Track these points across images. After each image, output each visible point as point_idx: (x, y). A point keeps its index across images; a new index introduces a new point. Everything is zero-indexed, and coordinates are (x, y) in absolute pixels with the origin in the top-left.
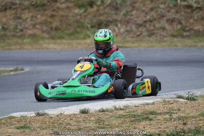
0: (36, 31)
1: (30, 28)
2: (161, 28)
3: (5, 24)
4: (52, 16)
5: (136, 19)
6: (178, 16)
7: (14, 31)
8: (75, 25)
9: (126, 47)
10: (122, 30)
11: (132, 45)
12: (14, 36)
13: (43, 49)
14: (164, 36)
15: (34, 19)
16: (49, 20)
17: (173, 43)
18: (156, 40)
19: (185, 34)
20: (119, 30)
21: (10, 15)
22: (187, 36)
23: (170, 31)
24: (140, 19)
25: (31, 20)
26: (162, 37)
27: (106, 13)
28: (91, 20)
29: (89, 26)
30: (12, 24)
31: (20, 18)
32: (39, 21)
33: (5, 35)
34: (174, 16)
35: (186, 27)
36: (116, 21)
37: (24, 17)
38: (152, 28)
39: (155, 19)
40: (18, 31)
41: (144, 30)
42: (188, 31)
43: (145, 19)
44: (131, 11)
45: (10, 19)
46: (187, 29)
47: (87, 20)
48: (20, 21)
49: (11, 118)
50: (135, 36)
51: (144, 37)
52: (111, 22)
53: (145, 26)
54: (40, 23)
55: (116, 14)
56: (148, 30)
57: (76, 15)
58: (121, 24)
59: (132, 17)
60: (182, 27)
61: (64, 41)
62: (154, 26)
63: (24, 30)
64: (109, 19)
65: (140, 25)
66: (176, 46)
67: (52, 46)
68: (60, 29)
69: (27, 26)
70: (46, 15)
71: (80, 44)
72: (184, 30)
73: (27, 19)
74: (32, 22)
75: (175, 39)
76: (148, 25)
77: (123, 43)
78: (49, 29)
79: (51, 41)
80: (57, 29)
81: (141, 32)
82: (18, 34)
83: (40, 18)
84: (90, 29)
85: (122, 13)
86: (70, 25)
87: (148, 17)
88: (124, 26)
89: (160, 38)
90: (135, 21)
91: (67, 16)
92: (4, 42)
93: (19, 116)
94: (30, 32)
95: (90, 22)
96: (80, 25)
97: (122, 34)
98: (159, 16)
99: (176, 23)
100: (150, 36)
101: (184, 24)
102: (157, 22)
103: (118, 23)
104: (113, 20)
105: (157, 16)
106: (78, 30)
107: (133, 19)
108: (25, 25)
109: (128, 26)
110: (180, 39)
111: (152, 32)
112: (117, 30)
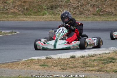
0: (15, 10)
1: (12, 8)
2: (87, 10)
4: (25, 2)
5: (72, 5)
6: (97, 3)
7: (2, 10)
12: (2, 13)
13: (20, 21)
14: (89, 15)
15: (14, 3)
16: (23, 4)
17: (94, 18)
18: (84, 17)
19: (101, 14)
22: (102, 14)
23: (92, 12)
24: (75, 5)
25: (12, 4)
26: (87, 15)
27: (55, 1)
29: (46, 8)
30: (2, 6)
32: (17, 5)
34: (94, 3)
35: (101, 9)
36: (62, 5)
37: (8, 2)
38: (82, 10)
39: (83, 5)
40: (5, 10)
42: (102, 12)
43: (78, 5)
46: (102, 11)
47: (45, 5)
48: (6, 4)
49: (32, 60)
50: (72, 14)
51: (77, 15)
53: (78, 9)
55: (62, 2)
56: (79, 11)
57: (39, 1)
58: (64, 7)
59: (70, 4)
60: (99, 10)
61: (31, 16)
62: (83, 9)
63: (9, 9)
64: (57, 4)
65: (75, 8)
66: (96, 20)
67: (25, 19)
68: (29, 9)
69: (10, 7)
70: (21, 1)
71: (41, 18)
73: (10, 3)
75: (95, 17)
76: (79, 8)
78: (22, 9)
79: (24, 16)
80: (27, 9)
81: (76, 12)
82: (5, 12)
83: (18, 3)
84: (47, 10)
85: (65, 1)
86: (35, 7)
87: (80, 4)
90: (73, 6)
91: (33, 2)
93: (37, 59)
94: (12, 11)
95: (46, 6)
96: (40, 7)
99: (96, 7)
100: (81, 14)
101: (101, 8)
102: (85, 6)
103: (63, 6)
104: (60, 5)
105: (85, 3)
106: (40, 10)
107: (71, 4)
108: (8, 7)
109: (68, 9)
110: (98, 16)
111: (82, 12)
112: (62, 11)
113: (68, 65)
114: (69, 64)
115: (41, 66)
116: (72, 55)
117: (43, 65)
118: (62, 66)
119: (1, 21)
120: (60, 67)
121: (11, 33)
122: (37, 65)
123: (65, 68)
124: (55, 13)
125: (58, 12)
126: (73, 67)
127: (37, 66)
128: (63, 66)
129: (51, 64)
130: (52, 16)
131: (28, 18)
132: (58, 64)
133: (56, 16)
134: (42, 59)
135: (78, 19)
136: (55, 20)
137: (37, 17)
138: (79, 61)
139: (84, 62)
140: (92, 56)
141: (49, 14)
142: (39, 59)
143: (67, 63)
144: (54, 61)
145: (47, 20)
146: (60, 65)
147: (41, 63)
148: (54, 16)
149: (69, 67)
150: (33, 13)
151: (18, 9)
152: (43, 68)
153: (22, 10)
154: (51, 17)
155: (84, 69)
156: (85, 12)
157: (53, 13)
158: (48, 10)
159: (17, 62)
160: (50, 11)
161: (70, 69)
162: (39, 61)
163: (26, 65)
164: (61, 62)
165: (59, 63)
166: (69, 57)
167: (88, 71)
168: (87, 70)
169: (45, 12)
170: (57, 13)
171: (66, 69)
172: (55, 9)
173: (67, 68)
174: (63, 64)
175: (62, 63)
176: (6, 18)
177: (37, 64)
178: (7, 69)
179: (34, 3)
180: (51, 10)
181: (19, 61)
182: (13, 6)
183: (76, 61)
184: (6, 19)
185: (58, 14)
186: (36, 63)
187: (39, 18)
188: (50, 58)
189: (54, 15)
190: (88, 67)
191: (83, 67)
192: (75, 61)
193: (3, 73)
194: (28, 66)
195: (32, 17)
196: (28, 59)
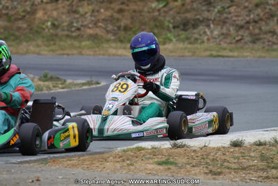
0: (98, 31)
1: (90, 26)
2: (270, 32)
3: (56, 20)
4: (121, 11)
5: (234, 18)
7: (68, 30)
8: (152, 23)
9: (223, 57)
10: (216, 33)
11: (231, 54)
12: (68, 36)
13: (109, 55)
14: (274, 43)
15: (96, 14)
16: (116, 15)
18: (263, 48)
20: (212, 32)
21: (64, 7)
24: (240, 18)
25: (91, 16)
26: (270, 43)
27: (194, 9)
28: (174, 18)
29: (171, 26)
30: (66, 19)
31: (76, 12)
32: (103, 17)
33: (56, 35)
36: (208, 20)
37: (81, 10)
38: (257, 31)
39: (261, 20)
40: (73, 29)
41: (246, 33)
43: (248, 19)
44: (229, 7)
45: (63, 13)
47: (168, 19)
48: (77, 16)
49: (140, 149)
50: (234, 41)
51: (246, 43)
52: (202, 21)
53: (248, 28)
54: (104, 20)
55: (208, 11)
56: (251, 34)
57: (154, 10)
58: (213, 24)
59: (229, 16)
62: (260, 29)
63: (82, 28)
64: (198, 17)
65: (241, 27)
68: (131, 29)
69: (86, 23)
70: (113, 9)
73: (86, 13)
74: (93, 18)
76: (251, 28)
77: (218, 51)
78: (115, 28)
79: (119, 44)
80: (126, 29)
81: (242, 36)
82: (74, 34)
83: (104, 13)
84: (172, 30)
85: (216, 10)
86: (145, 24)
87: (252, 16)
88: (219, 27)
89: (268, 45)
90: (235, 21)
91: (140, 12)
92: (55, 44)
93: (150, 148)
94: (90, 31)
95: (172, 21)
96: (158, 24)
97: (215, 38)
98: (267, 15)
100: (254, 42)
102: (264, 23)
103: (211, 22)
104: (204, 18)
105: (264, 15)
107: (232, 18)
108: (82, 22)
109: (225, 28)
111: (257, 37)
112: (208, 33)
113: (226, 164)
114: (228, 162)
115: (160, 164)
116: (235, 140)
117: (166, 163)
118: (209, 165)
119: (65, 56)
120: (207, 168)
121: (89, 83)
122: (151, 161)
123: (219, 170)
124: (193, 39)
125: (201, 35)
126: (238, 169)
127: (150, 164)
128: (214, 166)
129: (184, 160)
130: (186, 45)
132: (202, 161)
133: (196, 45)
134: (163, 147)
135: (248, 54)
136: (193, 55)
138: (252, 154)
139: (263, 158)
141: (177, 40)
142: (155, 148)
143: (223, 157)
144: (193, 154)
145: (174, 54)
146: (207, 163)
147: (160, 156)
148: (189, 46)
149: (228, 168)
151: (104, 29)
152: (166, 170)
153: (114, 30)
154: (182, 48)
155: (265, 175)
156: (265, 36)
157: (187, 38)
158: (176, 30)
159: (103, 153)
160: (182, 34)
161: (230, 173)
162: (155, 152)
163: (124, 161)
164: (207, 155)
165: (203, 159)
166: (227, 144)
167: (274, 178)
168: (270, 176)
169: (169, 35)
170: (196, 39)
171: (220, 174)
172: (191, 29)
173: (224, 170)
174: (213, 159)
175: (211, 157)
176: (76, 48)
177: (151, 158)
178: (80, 169)
179: (143, 14)
180: (183, 32)
181: (107, 152)
182: (92, 21)
183: (244, 153)
184: (75, 52)
185: (199, 41)
186: (148, 156)
188: (182, 146)
189: (190, 43)
190: (273, 168)
191: (263, 170)
192: (241, 153)
193: (69, 179)
194: (128, 165)
196: (129, 147)
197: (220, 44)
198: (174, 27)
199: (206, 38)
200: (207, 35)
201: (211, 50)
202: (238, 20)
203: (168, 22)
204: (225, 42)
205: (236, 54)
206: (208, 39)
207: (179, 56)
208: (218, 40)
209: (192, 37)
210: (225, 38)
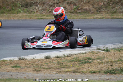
5: (48, 2)
6: (74, 0)
8: (12, 5)
9: (43, 19)
10: (40, 8)
11: (47, 18)
17: (71, 16)
19: (78, 11)
20: (38, 8)
22: (80, 12)
23: (69, 10)
24: (51, 2)
28: (21, 2)
29: (20, 6)
34: (71, 0)
35: (79, 7)
36: (37, 3)
39: (60, 2)
42: (80, 10)
43: (54, 2)
46: (79, 8)
47: (19, 3)
49: (4, 61)
50: (48, 12)
52: (34, 4)
58: (39, 5)
60: (76, 7)
61: (5, 14)
64: (32, 2)
65: (52, 6)
66: (73, 18)
68: (2, 7)
71: (15, 16)
72: (78, 9)
75: (73, 15)
76: (55, 6)
77: (41, 17)
81: (52, 10)
84: (21, 7)
86: (8, 5)
87: (56, 1)
88: (42, 6)
90: (48, 3)
93: (9, 60)
95: (21, 4)
96: (14, 5)
99: (73, 4)
101: (78, 5)
102: (61, 4)
103: (38, 4)
104: (35, 2)
106: (14, 8)
107: (47, 2)
109: (44, 6)
110: (75, 14)
112: (37, 9)
114: (43, 65)
115: (13, 67)
116: (46, 56)
117: (16, 67)
118: (35, 67)
120: (34, 68)
122: (9, 66)
123: (39, 69)
124: (30, 11)
125: (33, 10)
126: (48, 68)
127: (8, 67)
128: (37, 68)
129: (24, 65)
130: (27, 14)
131: (2, 16)
132: (32, 65)
133: (31, 14)
134: (15, 60)
136: (30, 19)
137: (11, 15)
138: (54, 62)
139: (59, 63)
140: (68, 56)
141: (23, 12)
143: (41, 64)
144: (28, 62)
145: (22, 18)
147: (13, 64)
148: (29, 14)
149: (43, 68)
150: (7, 11)
152: (16, 70)
154: (25, 16)
155: (59, 70)
157: (28, 11)
158: (23, 8)
160: (25, 9)
161: (44, 70)
162: (11, 62)
164: (34, 63)
166: (43, 58)
167: (63, 72)
169: (19, 10)
170: (32, 11)
171: (40, 71)
172: (29, 7)
173: (41, 69)
175: (36, 64)
179: (7, 1)
180: (26, 8)
185: (33, 12)
186: (8, 64)
187: (13, 16)
188: (23, 59)
189: (29, 13)
190: (63, 68)
195: (5, 16)
197: (42, 13)
198: (22, 6)
199: (36, 11)
200: (36, 9)
201: (38, 16)
202: (50, 3)
203: (19, 4)
204: (44, 13)
205: (49, 18)
206: (37, 11)
207: (24, 19)
208: (41, 12)
209: (30, 10)
210: (44, 11)
